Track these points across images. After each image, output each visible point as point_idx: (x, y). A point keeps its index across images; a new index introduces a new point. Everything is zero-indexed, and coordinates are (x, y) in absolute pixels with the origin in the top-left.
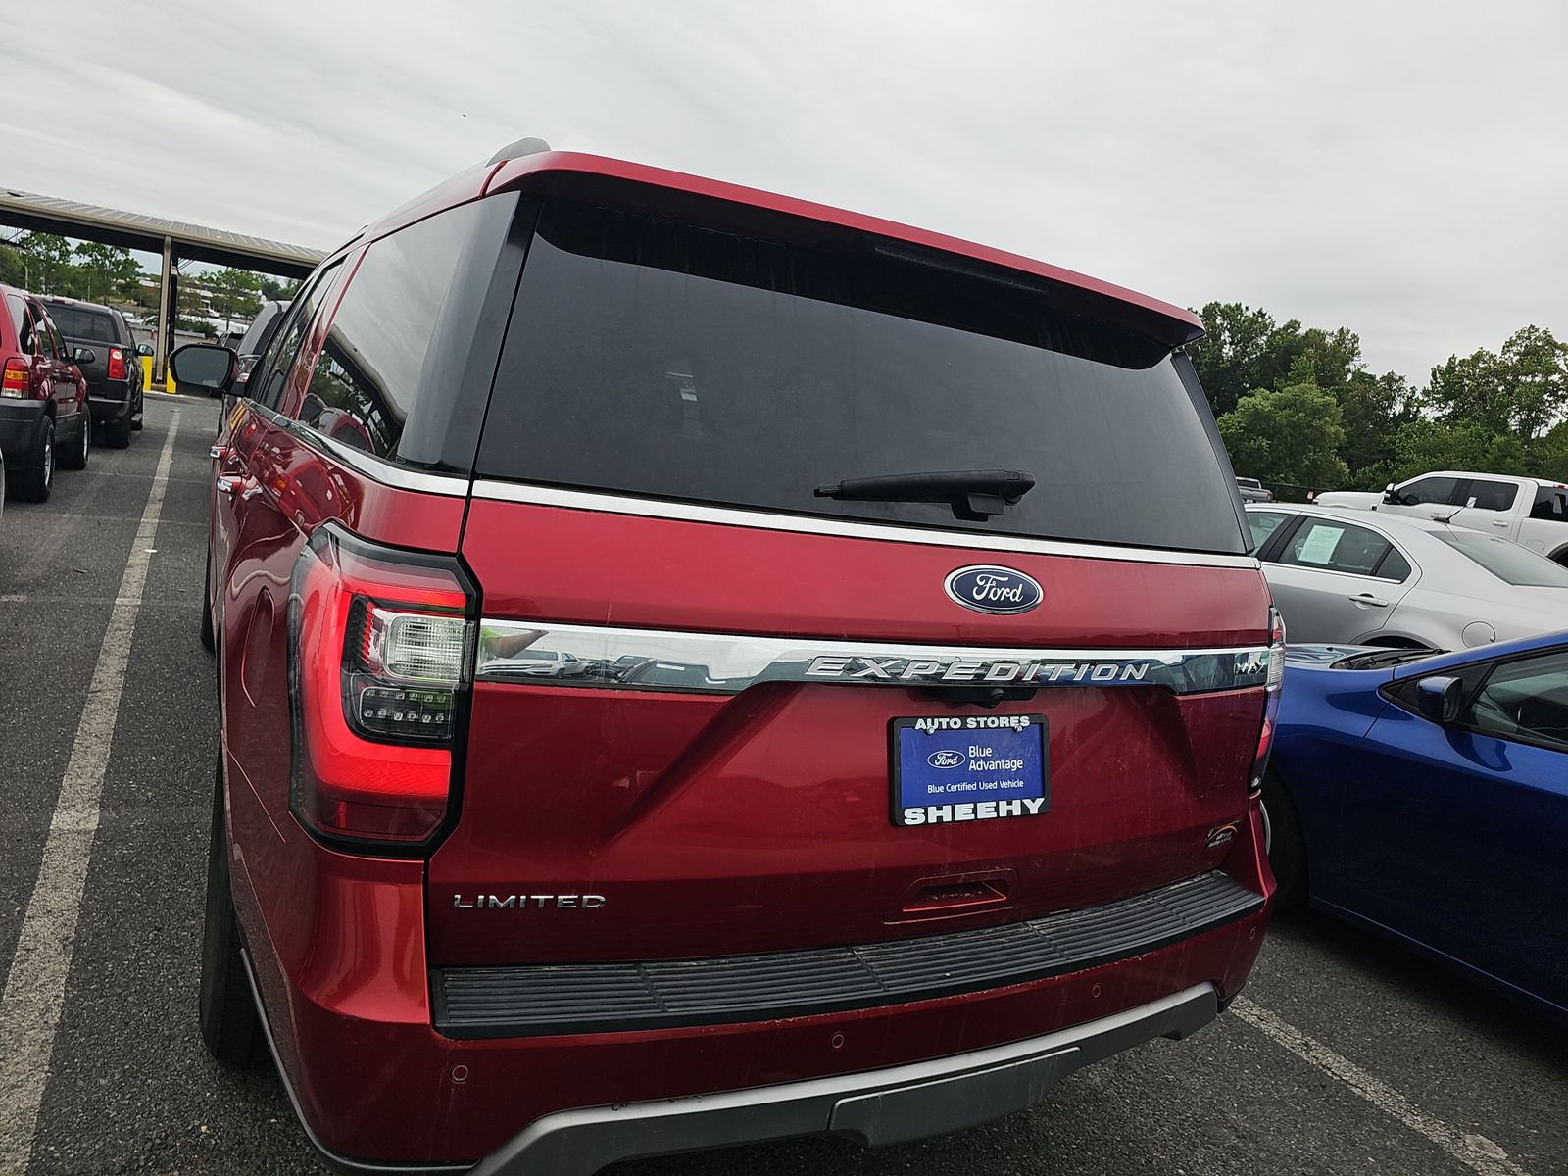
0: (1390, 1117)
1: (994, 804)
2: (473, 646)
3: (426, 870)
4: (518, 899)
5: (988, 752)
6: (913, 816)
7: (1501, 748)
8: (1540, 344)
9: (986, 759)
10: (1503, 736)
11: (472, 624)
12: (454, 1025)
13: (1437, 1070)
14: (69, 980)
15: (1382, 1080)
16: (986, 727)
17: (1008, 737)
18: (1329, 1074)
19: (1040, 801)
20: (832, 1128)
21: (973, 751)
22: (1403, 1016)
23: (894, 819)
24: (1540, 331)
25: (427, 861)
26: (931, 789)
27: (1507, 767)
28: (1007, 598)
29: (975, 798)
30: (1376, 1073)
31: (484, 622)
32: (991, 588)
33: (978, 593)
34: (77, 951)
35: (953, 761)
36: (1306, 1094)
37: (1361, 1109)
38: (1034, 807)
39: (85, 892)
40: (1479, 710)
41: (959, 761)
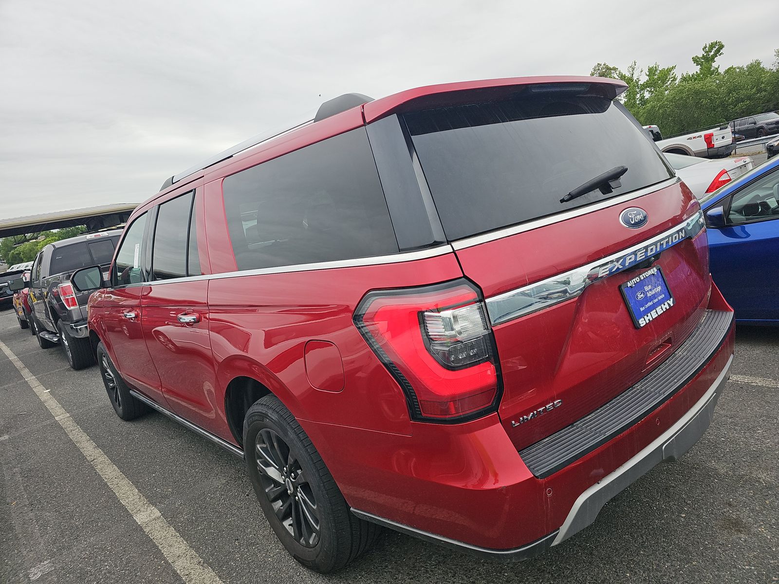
0: (773, 388)
1: (655, 310)
2: (484, 313)
3: (499, 416)
4: (534, 413)
5: (650, 286)
6: (642, 322)
7: (743, 229)
8: (604, 70)
9: (651, 290)
10: (742, 224)
11: (483, 304)
12: (542, 473)
13: (774, 365)
14: (220, 577)
15: (758, 376)
16: (646, 277)
17: (652, 278)
18: (739, 383)
19: (672, 299)
20: (664, 459)
21: (646, 288)
22: (745, 351)
23: (636, 326)
24: (602, 65)
25: (497, 412)
26: (642, 309)
27: (748, 235)
28: (640, 220)
29: (654, 307)
30: (755, 375)
31: (487, 301)
32: (634, 217)
33: (632, 221)
34: (210, 565)
35: (642, 295)
36: (738, 393)
37: (760, 390)
38: (671, 302)
39: (186, 541)
40: (731, 217)
41: (644, 294)
